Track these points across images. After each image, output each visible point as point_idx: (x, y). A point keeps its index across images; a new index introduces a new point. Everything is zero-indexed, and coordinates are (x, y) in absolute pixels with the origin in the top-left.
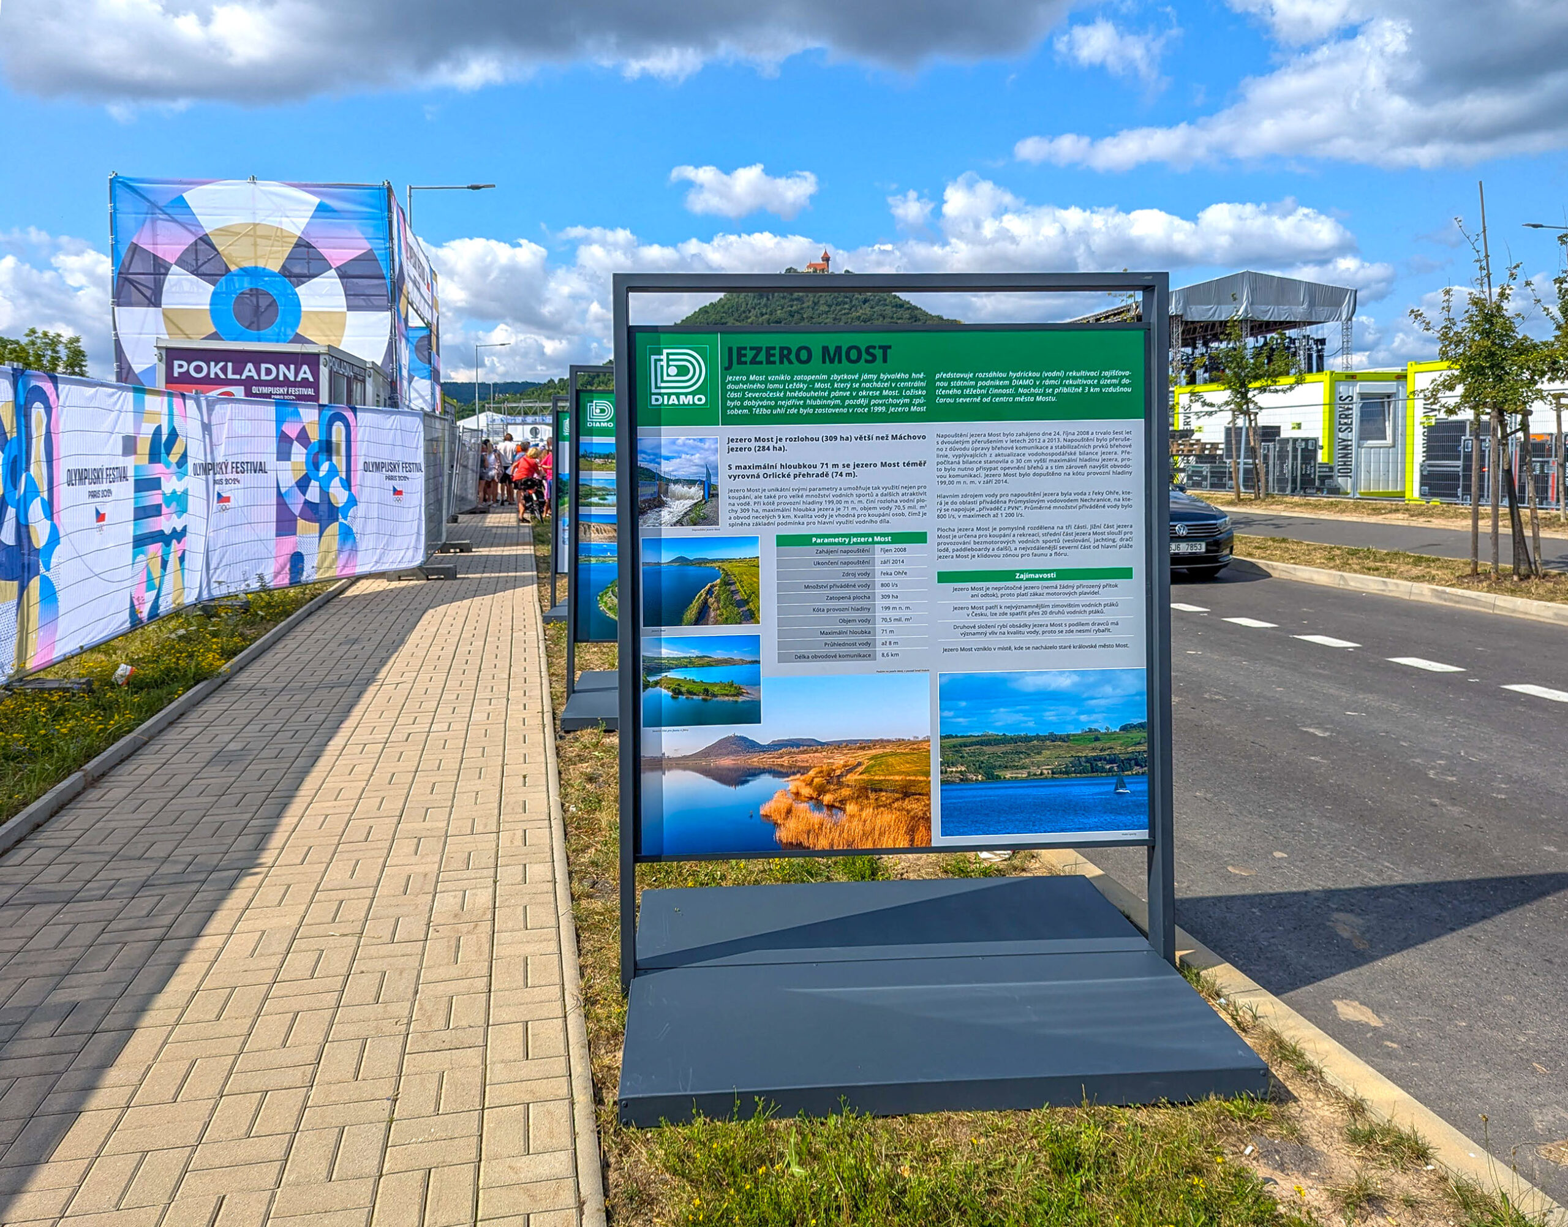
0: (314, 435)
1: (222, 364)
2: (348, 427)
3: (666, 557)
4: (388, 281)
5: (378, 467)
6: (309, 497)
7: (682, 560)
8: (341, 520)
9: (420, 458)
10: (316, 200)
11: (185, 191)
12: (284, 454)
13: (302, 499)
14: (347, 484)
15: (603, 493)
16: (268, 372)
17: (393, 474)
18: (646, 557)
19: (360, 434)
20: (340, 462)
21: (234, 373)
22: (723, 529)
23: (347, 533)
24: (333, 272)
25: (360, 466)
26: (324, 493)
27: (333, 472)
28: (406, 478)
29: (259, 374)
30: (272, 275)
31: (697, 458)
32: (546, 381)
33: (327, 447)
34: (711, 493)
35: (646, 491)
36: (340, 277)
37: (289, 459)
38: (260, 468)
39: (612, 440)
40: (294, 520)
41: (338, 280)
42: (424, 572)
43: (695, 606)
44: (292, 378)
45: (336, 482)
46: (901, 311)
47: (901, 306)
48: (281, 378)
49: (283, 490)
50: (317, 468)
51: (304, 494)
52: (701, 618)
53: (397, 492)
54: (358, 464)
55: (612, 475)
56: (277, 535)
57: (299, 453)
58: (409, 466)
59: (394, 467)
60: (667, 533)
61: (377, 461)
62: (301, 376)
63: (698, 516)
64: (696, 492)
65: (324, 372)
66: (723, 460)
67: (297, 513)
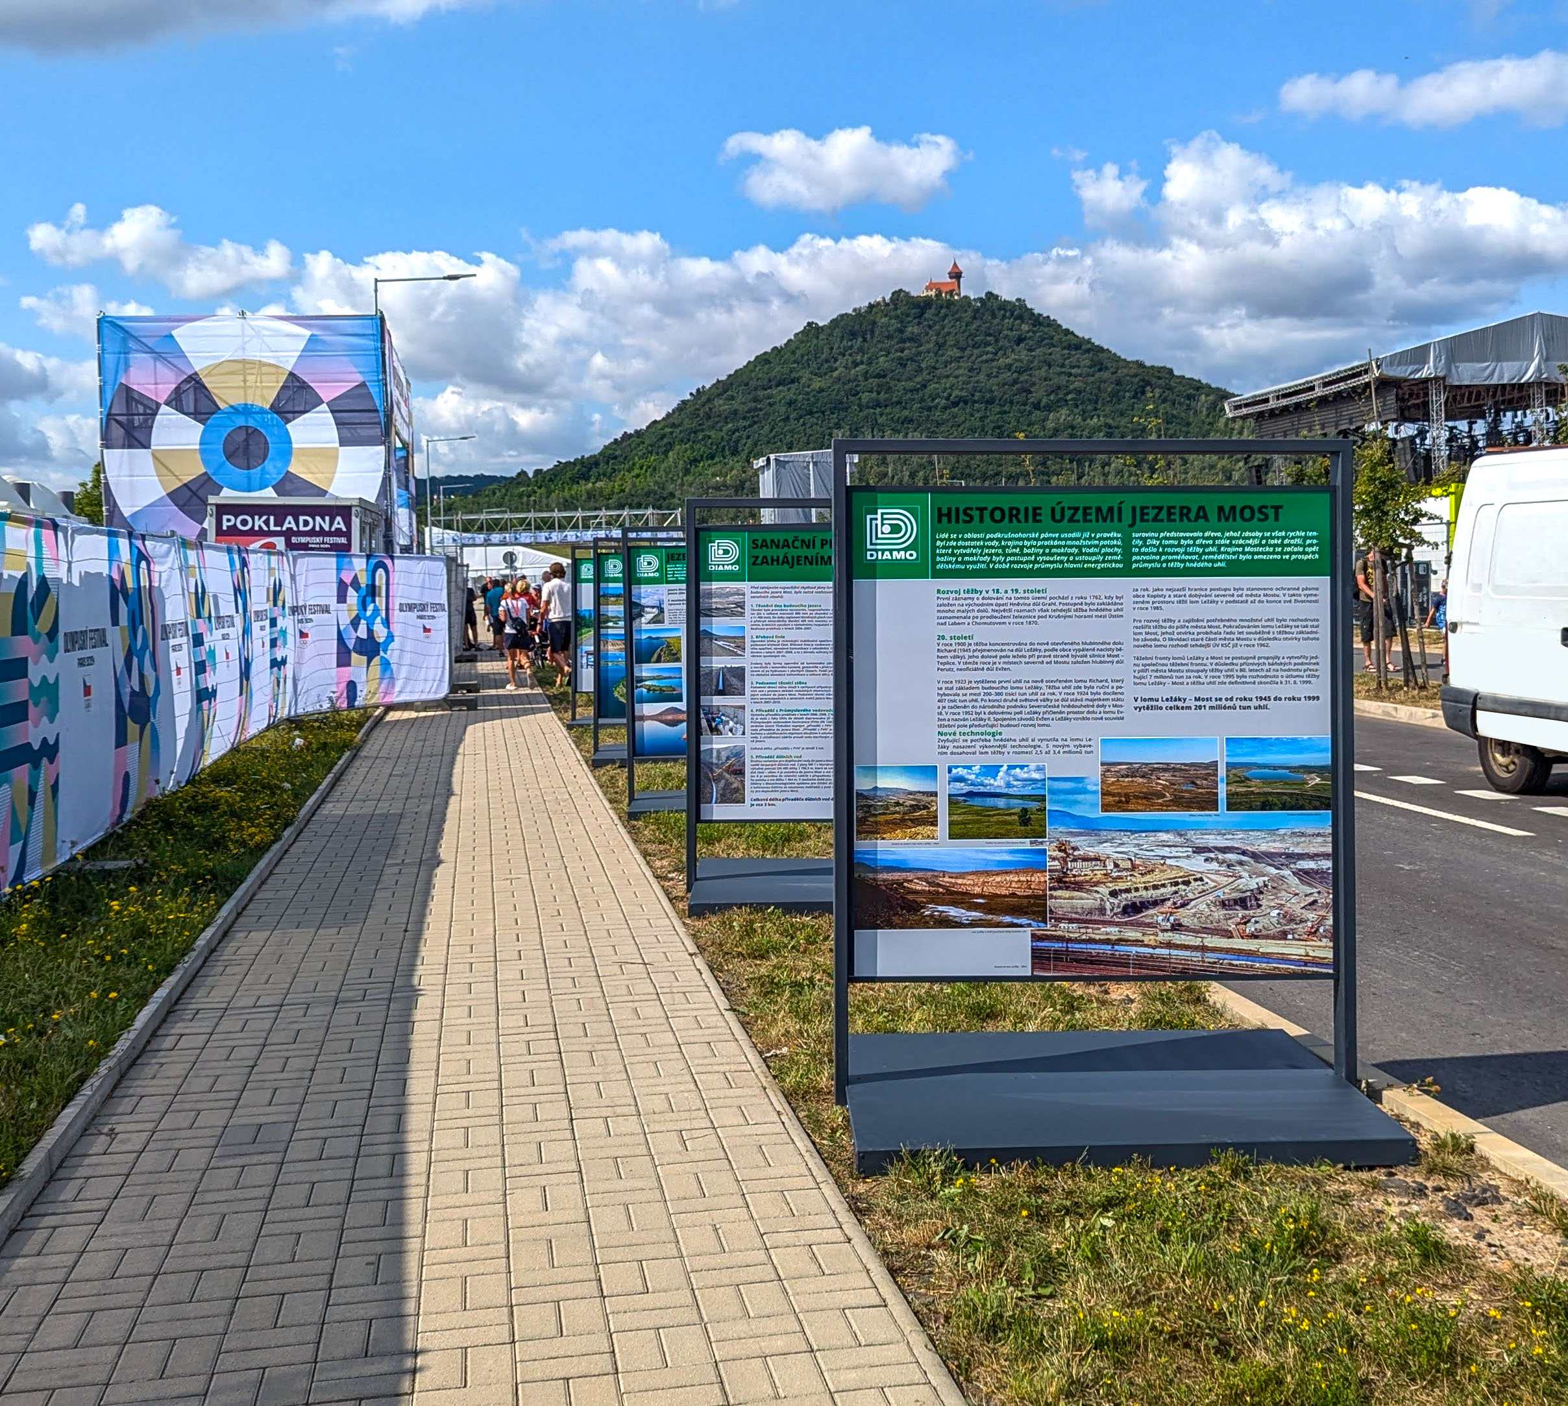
0: (364, 581)
1: (264, 518)
2: (387, 572)
3: (644, 636)
4: (382, 414)
5: (411, 607)
6: (359, 634)
7: (650, 638)
8: (382, 653)
9: (444, 600)
10: (308, 333)
11: (174, 328)
12: (342, 598)
13: (354, 635)
14: (387, 622)
15: (616, 619)
16: (306, 523)
17: (424, 613)
18: (635, 637)
19: (395, 578)
20: (381, 602)
21: (275, 525)
22: (666, 625)
23: (386, 664)
24: (324, 407)
25: (397, 607)
26: (370, 631)
27: (376, 611)
28: (433, 617)
29: (297, 525)
30: (262, 411)
31: (656, 597)
32: (514, 475)
33: (372, 590)
34: (661, 611)
35: (635, 611)
36: (332, 412)
37: (345, 602)
38: (326, 610)
39: (621, 585)
40: (349, 652)
41: (330, 415)
42: (446, 703)
43: (656, 655)
44: (326, 528)
45: (378, 620)
46: (1076, 355)
47: (1078, 347)
48: (317, 529)
49: (342, 628)
50: (365, 610)
51: (356, 631)
52: (658, 661)
53: (426, 630)
54: (395, 603)
55: (622, 608)
56: (339, 666)
57: (352, 596)
58: (437, 607)
59: (423, 607)
60: (644, 627)
61: (410, 602)
62: (335, 526)
63: (658, 620)
64: (655, 611)
65: (356, 522)
66: (665, 598)
67: (351, 647)
